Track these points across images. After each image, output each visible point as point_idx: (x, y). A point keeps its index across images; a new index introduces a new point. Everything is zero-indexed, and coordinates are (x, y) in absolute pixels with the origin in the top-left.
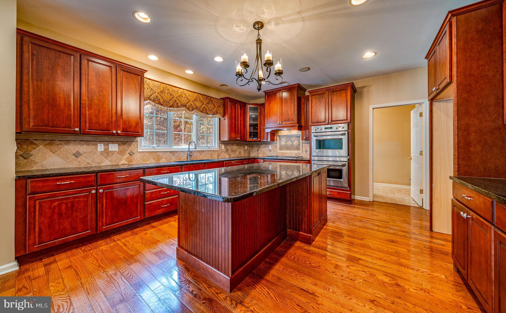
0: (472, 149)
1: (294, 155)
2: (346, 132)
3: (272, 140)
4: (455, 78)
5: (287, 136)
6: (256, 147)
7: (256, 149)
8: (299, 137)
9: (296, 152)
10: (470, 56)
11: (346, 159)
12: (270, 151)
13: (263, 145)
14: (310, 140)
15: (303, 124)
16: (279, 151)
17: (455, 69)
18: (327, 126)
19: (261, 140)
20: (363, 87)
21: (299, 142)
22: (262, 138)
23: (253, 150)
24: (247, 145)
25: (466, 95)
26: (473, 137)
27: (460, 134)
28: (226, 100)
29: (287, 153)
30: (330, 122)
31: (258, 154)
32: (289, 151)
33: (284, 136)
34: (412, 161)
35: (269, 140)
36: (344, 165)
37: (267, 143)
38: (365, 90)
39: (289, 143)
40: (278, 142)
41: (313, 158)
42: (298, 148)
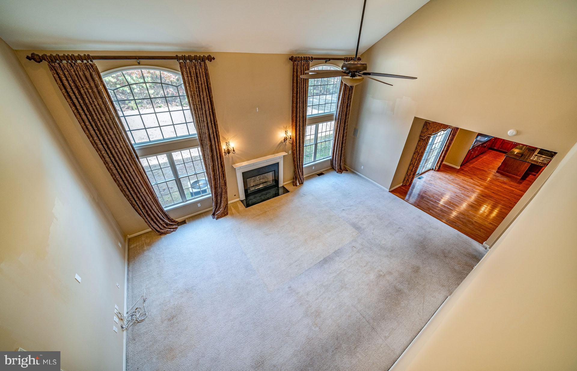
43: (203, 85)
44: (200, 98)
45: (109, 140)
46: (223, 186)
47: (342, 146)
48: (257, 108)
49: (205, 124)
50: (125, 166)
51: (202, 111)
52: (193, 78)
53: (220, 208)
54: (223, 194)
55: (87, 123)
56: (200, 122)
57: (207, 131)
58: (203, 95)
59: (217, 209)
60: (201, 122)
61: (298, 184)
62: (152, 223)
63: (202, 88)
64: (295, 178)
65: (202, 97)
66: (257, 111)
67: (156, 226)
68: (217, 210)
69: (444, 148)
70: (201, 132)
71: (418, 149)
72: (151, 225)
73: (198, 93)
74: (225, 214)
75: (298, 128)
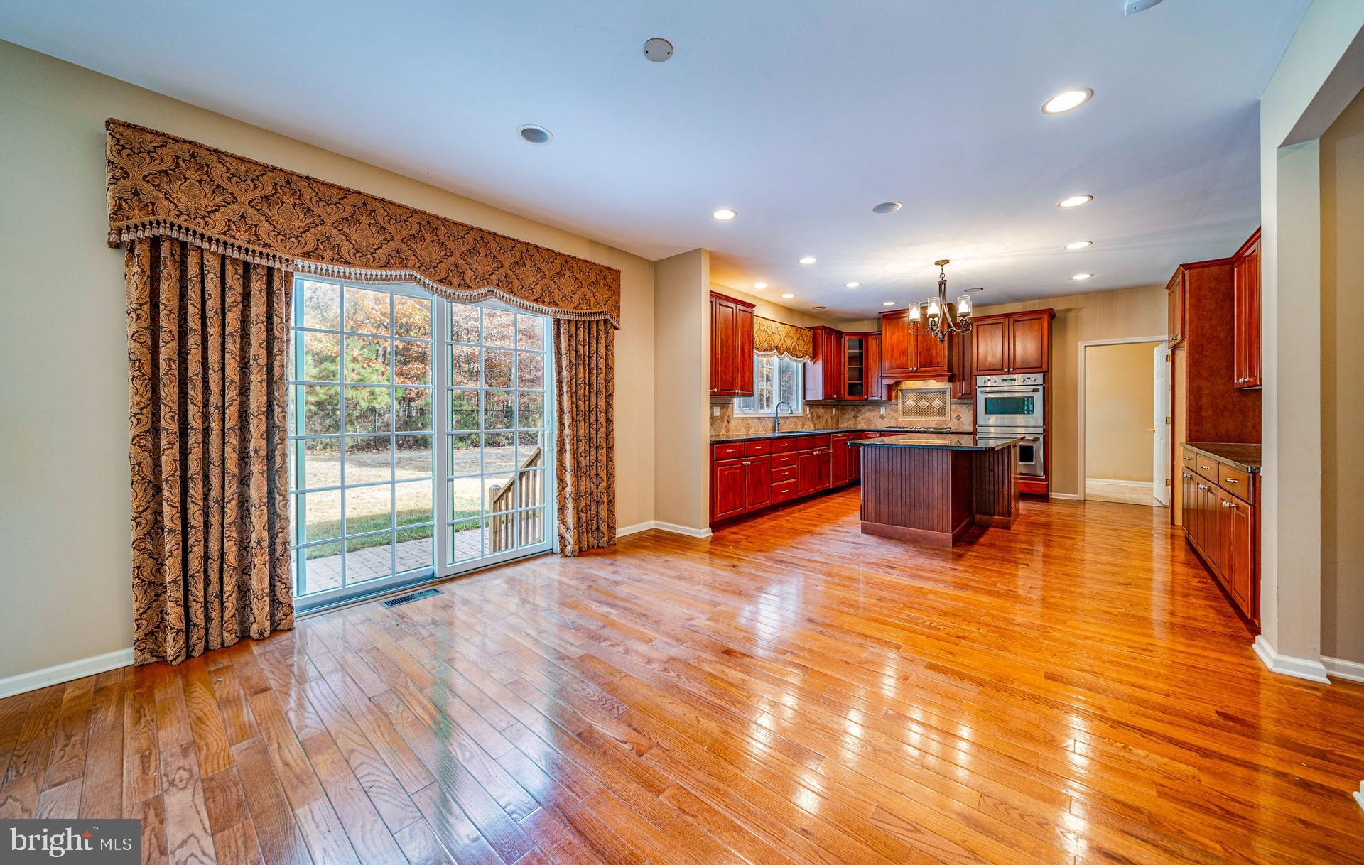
0: (1204, 414)
1: (934, 426)
2: (1041, 388)
3: (890, 398)
4: (1187, 336)
5: (918, 391)
6: (853, 410)
7: (853, 414)
8: (944, 392)
9: (938, 418)
10: (1202, 315)
11: (1040, 430)
12: (882, 417)
13: (867, 408)
14: (974, 399)
15: (956, 371)
16: (901, 418)
17: (1187, 327)
18: (1005, 377)
19: (870, 398)
20: (1069, 310)
21: (944, 402)
22: (870, 395)
23: (846, 417)
24: (835, 406)
25: (1197, 356)
26: (1205, 400)
27: (1191, 398)
28: (819, 331)
29: (918, 422)
30: (1011, 369)
31: (855, 423)
32: (923, 419)
33: (912, 391)
34: (1155, 434)
35: (885, 398)
36: (1036, 440)
37: (877, 404)
38: (1071, 315)
39: (924, 403)
40: (900, 401)
41: (979, 429)
42: (941, 412)
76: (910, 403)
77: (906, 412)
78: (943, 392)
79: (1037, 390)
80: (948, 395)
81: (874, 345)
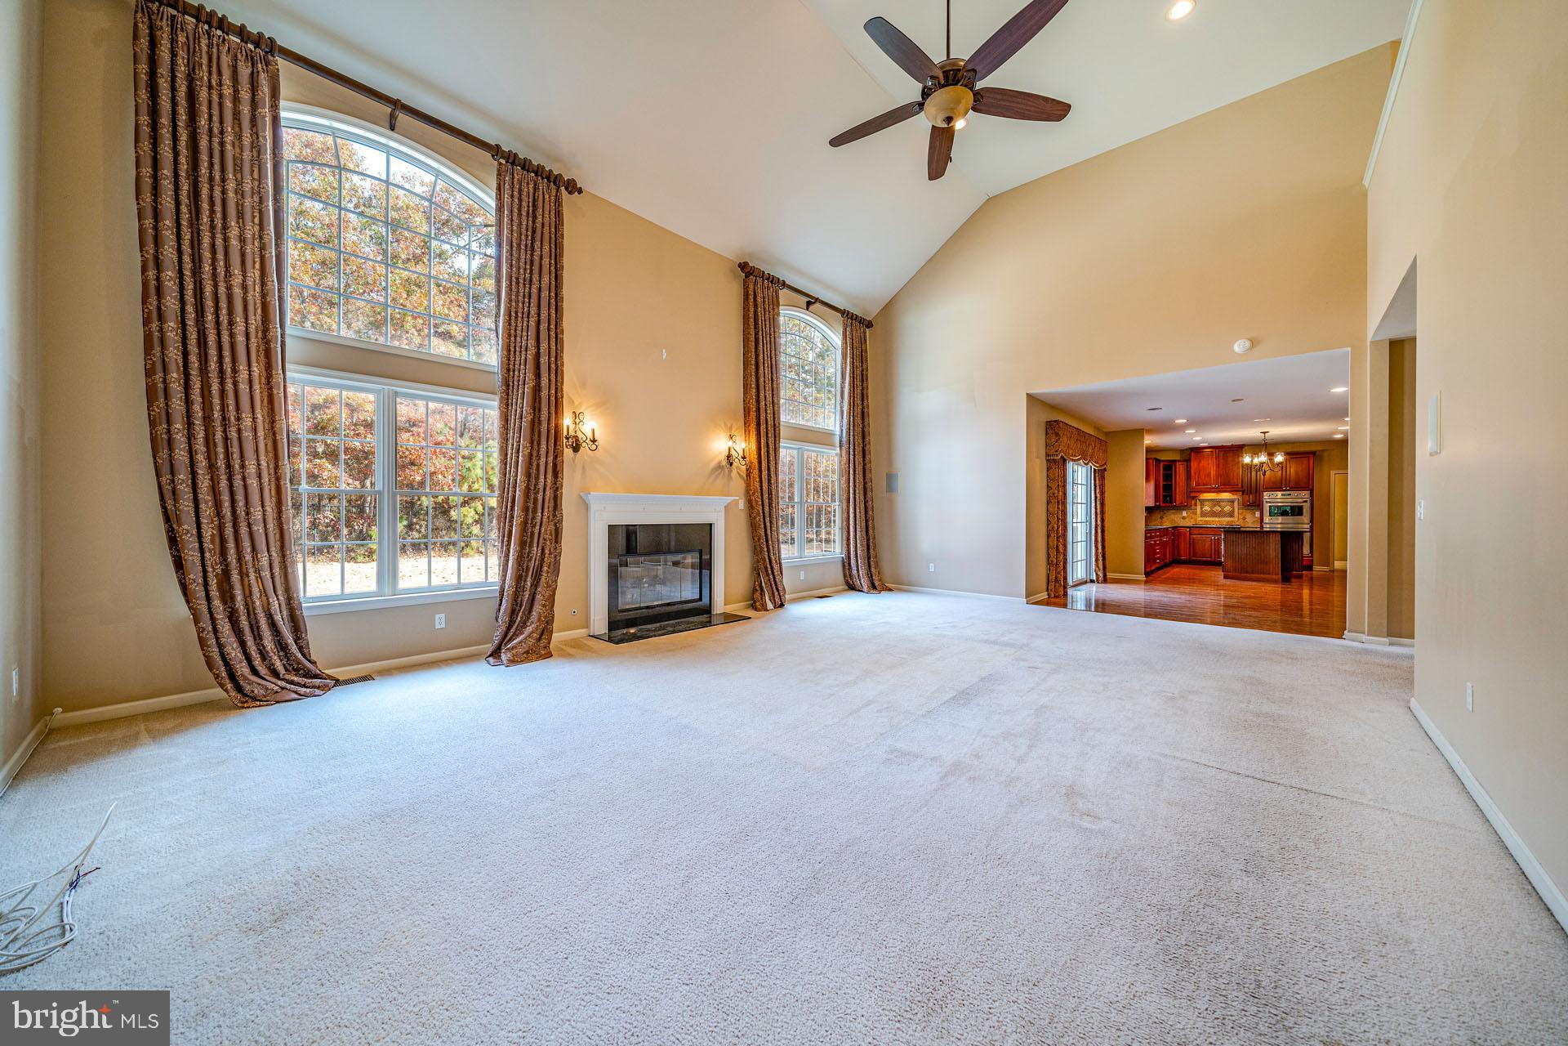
1: (1225, 524)
2: (1308, 500)
3: (1190, 505)
5: (1213, 501)
6: (1159, 513)
9: (1228, 519)
11: (1307, 526)
12: (1184, 518)
14: (1261, 506)
16: (1199, 519)
18: (1284, 493)
20: (1323, 451)
21: (1234, 508)
22: (1177, 503)
23: (1153, 518)
29: (1213, 521)
30: (1288, 488)
32: (1216, 519)
33: (1208, 500)
37: (1179, 509)
38: (1326, 454)
39: (1217, 509)
40: (1199, 507)
41: (1265, 525)
42: (1231, 514)
43: (547, 228)
44: (532, 255)
45: (214, 251)
46: (548, 543)
47: (866, 517)
48: (664, 351)
49: (532, 324)
50: (227, 353)
51: (530, 289)
52: (524, 204)
53: (524, 625)
54: (545, 568)
55: (167, 172)
56: (516, 317)
57: (532, 343)
58: (541, 251)
59: (513, 630)
60: (520, 315)
61: (770, 606)
62: (225, 628)
63: (542, 233)
64: (757, 588)
65: (537, 253)
66: (664, 357)
67: (234, 651)
68: (511, 634)
69: (1096, 521)
70: (513, 345)
71: (1054, 488)
72: (217, 638)
73: (529, 242)
74: (540, 650)
75: (763, 427)
76: (1207, 508)
77: (1203, 514)
78: (1232, 501)
79: (1306, 501)
80: (1236, 503)
81: (1181, 469)
